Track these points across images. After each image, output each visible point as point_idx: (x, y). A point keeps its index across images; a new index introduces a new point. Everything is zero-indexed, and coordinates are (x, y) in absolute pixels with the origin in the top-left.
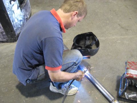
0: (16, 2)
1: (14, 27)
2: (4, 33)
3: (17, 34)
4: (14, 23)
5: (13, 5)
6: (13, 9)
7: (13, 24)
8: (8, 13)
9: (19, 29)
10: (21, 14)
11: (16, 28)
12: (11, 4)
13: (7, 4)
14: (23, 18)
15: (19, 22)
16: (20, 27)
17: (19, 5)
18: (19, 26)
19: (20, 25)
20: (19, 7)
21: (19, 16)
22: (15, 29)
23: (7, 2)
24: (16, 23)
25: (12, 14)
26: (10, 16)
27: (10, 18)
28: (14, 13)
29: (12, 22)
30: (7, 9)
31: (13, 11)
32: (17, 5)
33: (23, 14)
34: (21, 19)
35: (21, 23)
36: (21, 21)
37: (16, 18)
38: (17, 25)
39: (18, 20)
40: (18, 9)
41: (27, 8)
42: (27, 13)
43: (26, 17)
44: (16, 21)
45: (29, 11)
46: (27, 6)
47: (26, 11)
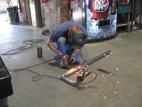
5: (93, 22)
6: (92, 23)
7: (88, 32)
8: (87, 24)
10: (98, 30)
12: (92, 20)
13: (89, 19)
16: (92, 36)
17: (98, 24)
19: (93, 36)
20: (98, 25)
21: (95, 30)
25: (90, 26)
26: (87, 26)
28: (92, 26)
32: (97, 23)
33: (99, 31)
34: (96, 33)
35: (94, 35)
36: (95, 33)
37: (91, 29)
38: (90, 34)
39: (92, 31)
40: (96, 26)
41: (107, 31)
42: (105, 34)
43: (101, 35)
44: (91, 31)
45: (108, 34)
46: (107, 29)
47: (104, 31)
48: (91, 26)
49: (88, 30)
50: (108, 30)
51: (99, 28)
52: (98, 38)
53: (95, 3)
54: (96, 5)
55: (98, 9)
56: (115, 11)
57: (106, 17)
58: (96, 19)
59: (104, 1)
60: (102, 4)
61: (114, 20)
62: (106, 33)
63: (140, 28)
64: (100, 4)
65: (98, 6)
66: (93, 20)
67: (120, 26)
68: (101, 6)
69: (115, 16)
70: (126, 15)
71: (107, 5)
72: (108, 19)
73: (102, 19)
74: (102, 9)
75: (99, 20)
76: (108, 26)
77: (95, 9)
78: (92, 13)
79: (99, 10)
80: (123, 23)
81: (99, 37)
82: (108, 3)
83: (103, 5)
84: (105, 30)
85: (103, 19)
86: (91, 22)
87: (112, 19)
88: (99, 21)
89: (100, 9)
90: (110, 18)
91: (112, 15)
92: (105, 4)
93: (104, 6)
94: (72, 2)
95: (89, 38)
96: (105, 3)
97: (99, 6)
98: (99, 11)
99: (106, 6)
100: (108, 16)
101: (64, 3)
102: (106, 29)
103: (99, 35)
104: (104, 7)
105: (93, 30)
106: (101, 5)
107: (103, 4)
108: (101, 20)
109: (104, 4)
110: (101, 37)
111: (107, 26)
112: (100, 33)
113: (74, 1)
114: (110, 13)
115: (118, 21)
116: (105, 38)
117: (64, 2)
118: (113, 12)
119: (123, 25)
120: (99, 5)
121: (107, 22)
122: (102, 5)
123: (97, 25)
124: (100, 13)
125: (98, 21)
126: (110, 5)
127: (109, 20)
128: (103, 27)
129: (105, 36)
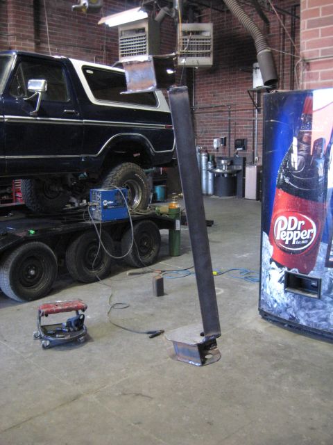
5: (273, 269)
6: (271, 272)
36: (276, 301)
39: (271, 293)
42: (302, 313)
46: (310, 304)
48: (268, 279)
50: (314, 307)
51: (285, 291)
53: (278, 223)
55: (284, 239)
57: (306, 267)
58: (280, 266)
59: (300, 223)
60: (296, 230)
64: (289, 228)
65: (285, 232)
66: (274, 265)
68: (292, 233)
73: (294, 269)
74: (294, 243)
75: (286, 269)
76: (316, 296)
79: (287, 243)
83: (299, 232)
84: (303, 303)
86: (269, 269)
88: (286, 272)
89: (291, 241)
93: (301, 235)
97: (288, 233)
98: (286, 245)
99: (308, 237)
102: (307, 301)
106: (293, 231)
107: (299, 228)
108: (291, 271)
109: (301, 231)
110: (290, 319)
116: (302, 326)
120: (286, 230)
121: (313, 284)
122: (295, 232)
123: (281, 279)
128: (297, 294)
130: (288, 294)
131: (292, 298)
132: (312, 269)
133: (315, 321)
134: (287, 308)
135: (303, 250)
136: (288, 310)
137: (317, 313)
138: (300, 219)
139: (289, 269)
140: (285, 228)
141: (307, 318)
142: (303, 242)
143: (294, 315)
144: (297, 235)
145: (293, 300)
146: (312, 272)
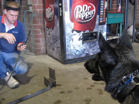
0: (79, 34)
1: (68, 51)
2: (60, 53)
3: (68, 59)
4: (69, 48)
5: (75, 35)
7: (67, 49)
8: (67, 38)
9: (72, 56)
11: (69, 53)
12: (73, 32)
13: (69, 31)
14: (81, 50)
15: (75, 51)
16: (74, 55)
17: (82, 37)
18: (73, 53)
19: (75, 54)
20: (81, 39)
21: (77, 46)
22: (67, 53)
23: (69, 30)
24: (71, 49)
25: (70, 41)
26: (67, 41)
27: (66, 42)
29: (66, 46)
30: (66, 34)
31: (72, 39)
32: (80, 36)
33: (83, 48)
34: (79, 50)
35: (76, 52)
36: (77, 51)
37: (72, 45)
38: (71, 51)
39: (74, 48)
40: (79, 40)
41: (94, 47)
42: (91, 50)
43: (86, 52)
44: (72, 48)
45: (95, 51)
46: (94, 44)
47: (90, 47)
49: (68, 46)
51: (83, 43)
52: (82, 56)
53: (76, 9)
54: (77, 12)
55: (81, 17)
56: (104, 20)
57: (92, 28)
58: (78, 32)
59: (89, 7)
60: (87, 11)
61: (103, 33)
62: (93, 50)
63: (133, 41)
64: (83, 11)
65: (81, 13)
66: (75, 32)
67: (110, 39)
68: (85, 13)
69: (105, 27)
70: (118, 25)
71: (94, 12)
72: (95, 30)
73: (86, 31)
74: (86, 18)
75: (83, 32)
76: (96, 40)
77: (77, 17)
78: (73, 24)
79: (82, 19)
80: (114, 36)
81: (84, 55)
82: (94, 10)
83: (88, 12)
84: (92, 45)
85: (88, 31)
86: (72, 36)
87: (100, 30)
88: (83, 34)
89: (84, 18)
90: (98, 30)
91: (100, 26)
92: (91, 11)
93: (89, 13)
94: (47, 9)
95: (70, 57)
96: (90, 9)
97: (83, 13)
98: (82, 20)
99: (92, 14)
100: (95, 27)
101: (37, 11)
102: (93, 44)
103: (83, 52)
104: (89, 15)
105: (75, 46)
106: (85, 12)
107: (88, 10)
108: (85, 32)
109: (89, 11)
110: (86, 55)
111: (94, 40)
112: (84, 49)
113: (49, 8)
114: (97, 22)
115: (108, 33)
116: (91, 56)
117: (38, 9)
118: (101, 22)
119: (114, 38)
120: (82, 12)
121: (94, 35)
122: (87, 12)
124: (84, 23)
125: (81, 34)
126: (98, 12)
127: (96, 33)
128: (88, 42)
129: (91, 54)
130: (84, 44)
131: (86, 45)
132: (94, 28)
133: (96, 51)
134: (84, 52)
135: (90, 21)
136: (85, 52)
137: (96, 47)
138: (88, 5)
139: (84, 32)
140: (81, 11)
141: (93, 51)
142: (90, 16)
143: (88, 53)
144: (88, 13)
145: (87, 46)
146: (94, 29)
